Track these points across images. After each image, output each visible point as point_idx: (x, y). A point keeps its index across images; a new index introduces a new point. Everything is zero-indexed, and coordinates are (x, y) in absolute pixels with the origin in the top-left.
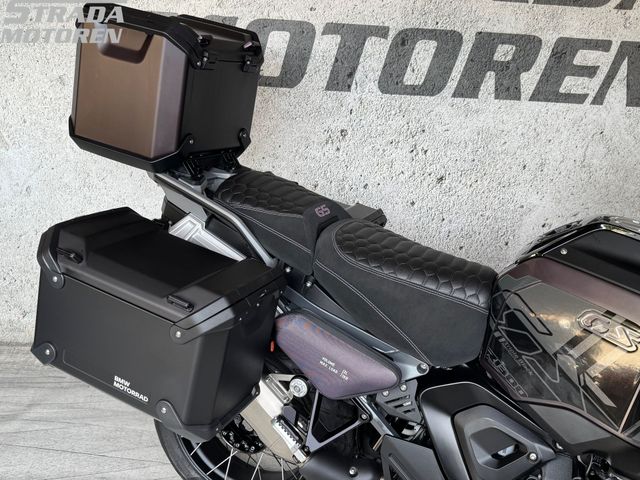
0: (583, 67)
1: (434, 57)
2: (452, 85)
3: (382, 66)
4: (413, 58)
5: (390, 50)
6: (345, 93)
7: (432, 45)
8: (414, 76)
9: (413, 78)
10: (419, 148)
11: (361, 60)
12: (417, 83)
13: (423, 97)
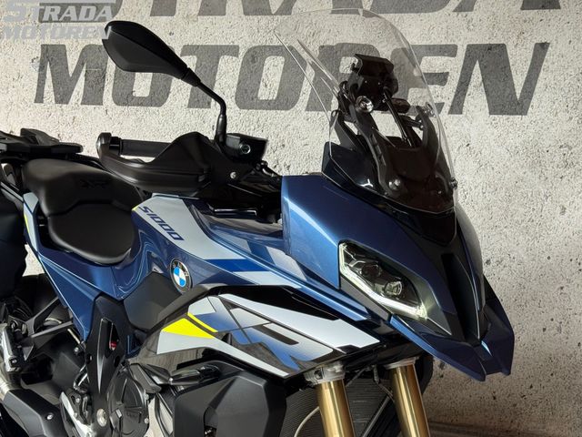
0: (431, 74)
1: (283, 72)
2: (304, 98)
3: (236, 83)
4: (264, 74)
5: (242, 67)
6: (206, 110)
7: (280, 61)
8: (268, 91)
9: (267, 93)
10: (282, 164)
11: (217, 77)
12: (271, 98)
13: (279, 112)
